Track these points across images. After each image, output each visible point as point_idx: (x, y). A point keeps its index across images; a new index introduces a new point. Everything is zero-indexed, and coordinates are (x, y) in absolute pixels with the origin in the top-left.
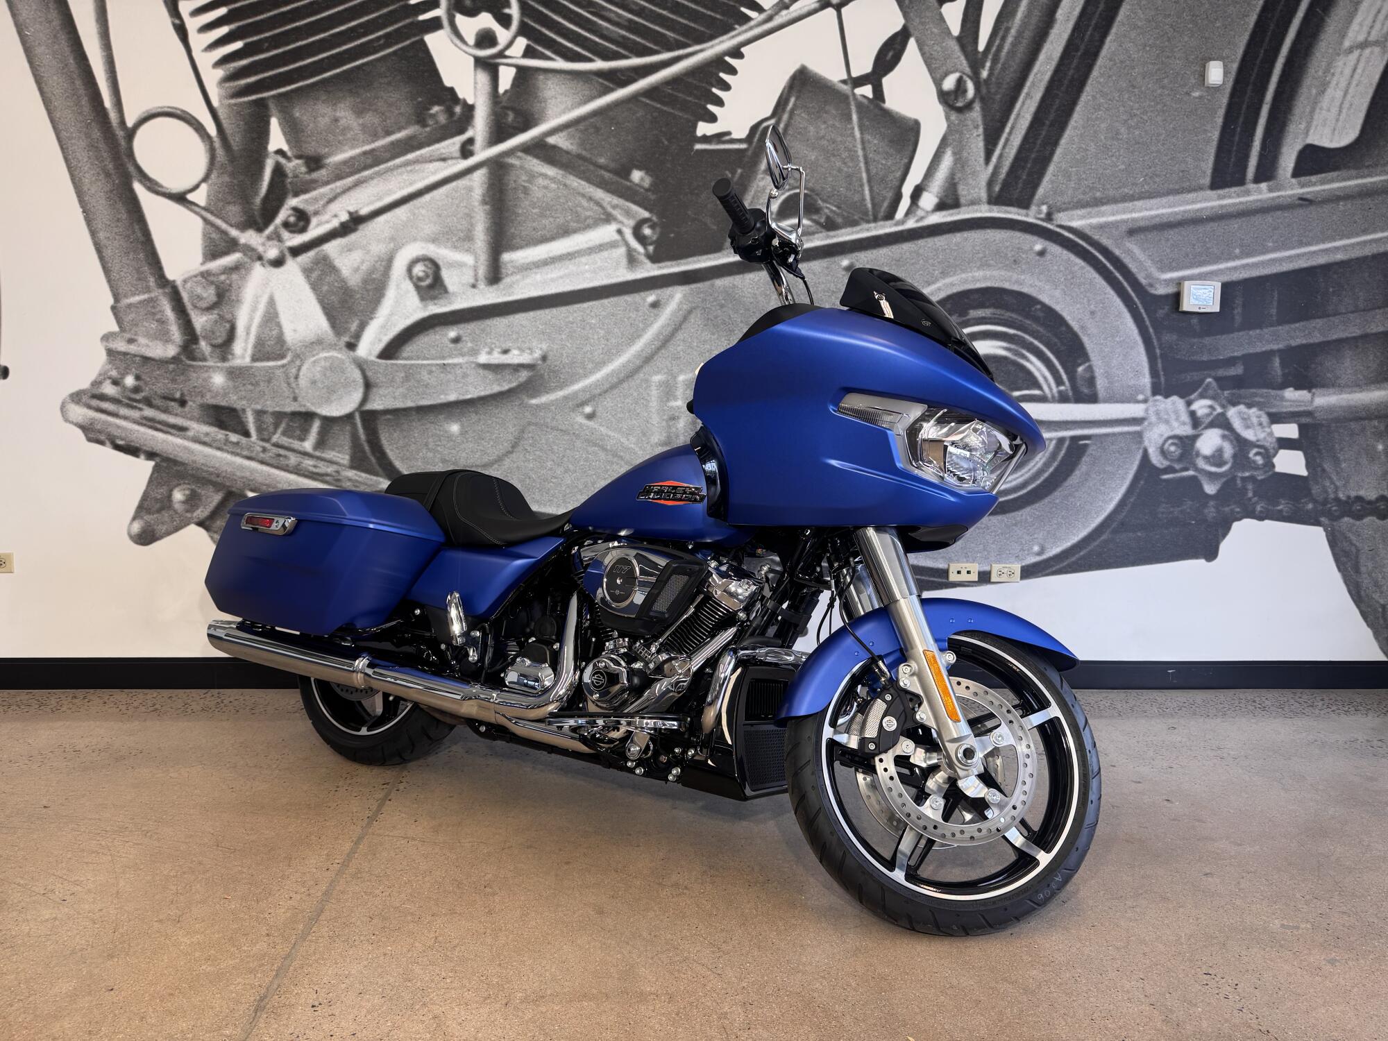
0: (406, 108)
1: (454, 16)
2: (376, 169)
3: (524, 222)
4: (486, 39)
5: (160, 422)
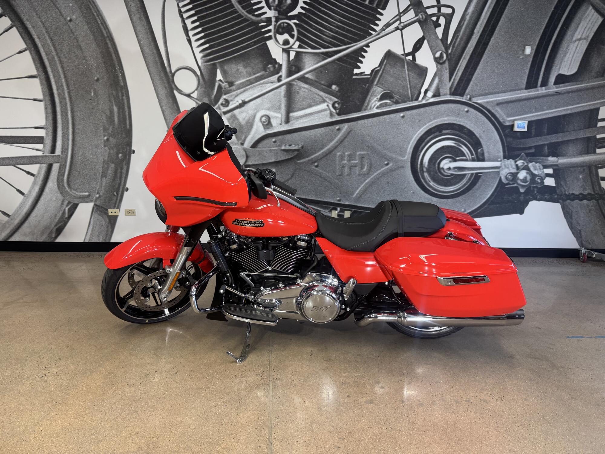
0: (260, 66)
1: (276, 35)
2: (251, 86)
3: (297, 103)
4: (286, 42)
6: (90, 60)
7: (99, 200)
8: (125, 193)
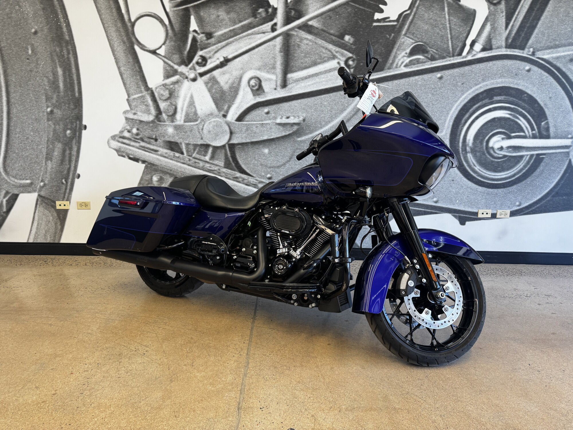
0: (248, 10)
2: (235, 38)
3: (298, 60)
5: (147, 148)
6: (25, 6)
7: (44, 189)
8: (76, 180)
